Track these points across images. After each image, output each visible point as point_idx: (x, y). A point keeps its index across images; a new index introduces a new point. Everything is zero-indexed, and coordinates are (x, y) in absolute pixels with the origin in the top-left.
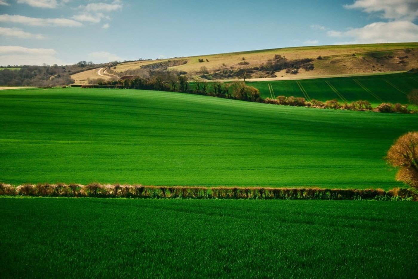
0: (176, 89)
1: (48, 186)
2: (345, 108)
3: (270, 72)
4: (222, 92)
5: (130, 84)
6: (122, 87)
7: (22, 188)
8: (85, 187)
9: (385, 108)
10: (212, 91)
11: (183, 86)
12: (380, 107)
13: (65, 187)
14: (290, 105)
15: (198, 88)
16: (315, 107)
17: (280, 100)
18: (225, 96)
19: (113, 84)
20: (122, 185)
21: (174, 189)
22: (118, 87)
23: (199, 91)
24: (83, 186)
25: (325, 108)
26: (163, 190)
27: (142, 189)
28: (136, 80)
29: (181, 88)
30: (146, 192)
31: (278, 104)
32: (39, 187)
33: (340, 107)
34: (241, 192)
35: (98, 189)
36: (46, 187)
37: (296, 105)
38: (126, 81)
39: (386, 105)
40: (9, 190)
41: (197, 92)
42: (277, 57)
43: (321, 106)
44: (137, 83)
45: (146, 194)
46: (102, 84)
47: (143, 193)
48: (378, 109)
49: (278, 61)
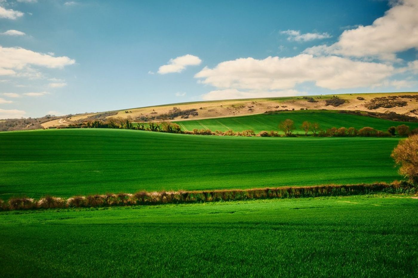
0: (123, 127)
1: (99, 197)
2: (238, 135)
3: (171, 118)
4: (155, 128)
5: (91, 125)
6: (86, 127)
7: (72, 200)
8: (134, 196)
9: (264, 134)
10: (148, 128)
11: (128, 125)
12: (261, 133)
13: (114, 197)
14: (202, 135)
15: (138, 126)
16: (218, 135)
17: (195, 132)
18: (157, 130)
19: (79, 125)
20: (168, 192)
21: (215, 193)
22: (83, 127)
23: (139, 128)
24: (131, 195)
25: (225, 135)
26: (205, 194)
27: (186, 195)
28: (96, 122)
29: (127, 126)
30: (189, 197)
31: (193, 134)
32: (89, 198)
33: (235, 135)
34: (272, 192)
35: (145, 197)
36: (96, 197)
37: (206, 134)
38: (88, 123)
39: (265, 132)
40: (58, 203)
41: (138, 128)
42: (174, 109)
43: (222, 134)
44: (97, 124)
45: (189, 199)
46: (71, 126)
47: (187, 199)
48: (260, 135)
49: (176, 111)
